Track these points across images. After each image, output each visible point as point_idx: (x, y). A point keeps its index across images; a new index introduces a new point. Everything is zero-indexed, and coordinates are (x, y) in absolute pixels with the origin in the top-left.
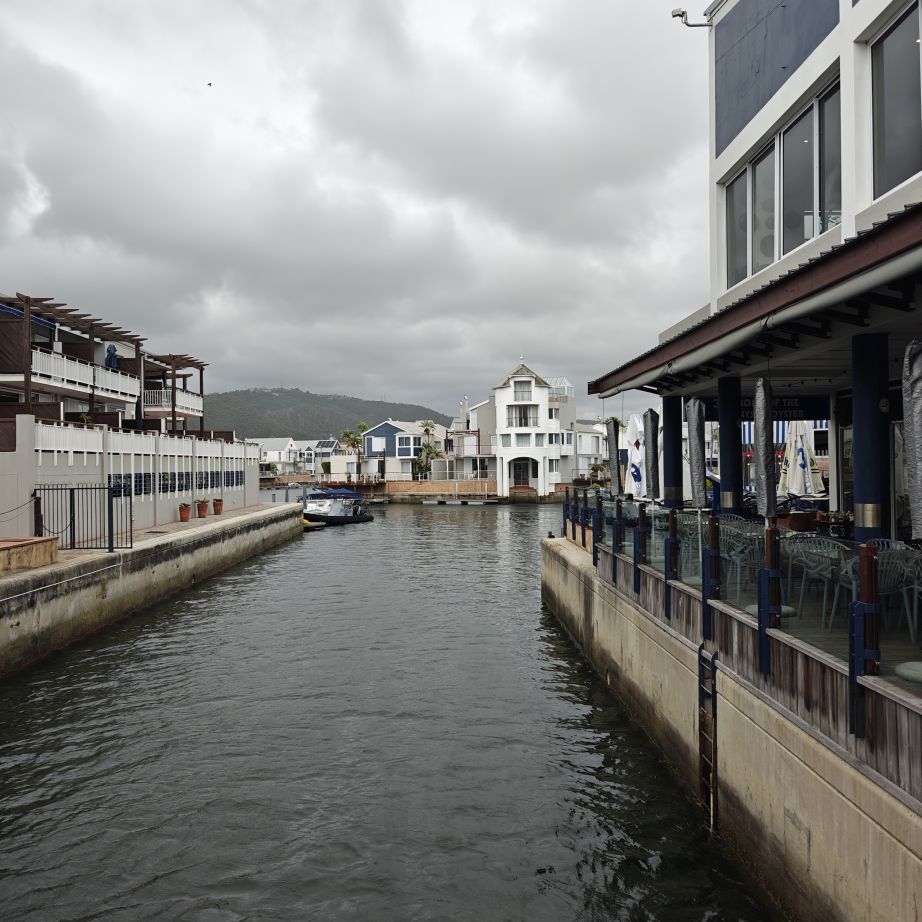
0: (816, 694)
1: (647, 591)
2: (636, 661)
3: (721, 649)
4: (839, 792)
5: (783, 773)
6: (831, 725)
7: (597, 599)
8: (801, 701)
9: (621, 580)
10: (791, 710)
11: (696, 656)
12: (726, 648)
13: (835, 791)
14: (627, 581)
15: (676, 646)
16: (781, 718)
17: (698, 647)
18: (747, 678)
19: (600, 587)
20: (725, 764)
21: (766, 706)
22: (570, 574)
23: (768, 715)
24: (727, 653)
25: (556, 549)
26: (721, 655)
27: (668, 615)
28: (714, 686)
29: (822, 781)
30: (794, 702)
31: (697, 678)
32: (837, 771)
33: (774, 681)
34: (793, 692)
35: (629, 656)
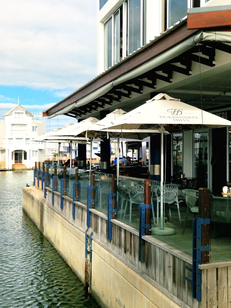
0: (128, 246)
1: (66, 207)
2: (61, 241)
3: (94, 231)
4: (135, 287)
5: (115, 282)
6: (133, 259)
7: (45, 213)
8: (123, 249)
9: (56, 204)
10: (119, 254)
11: (84, 235)
12: (96, 230)
13: (134, 287)
14: (58, 204)
15: (77, 232)
16: (116, 258)
17: (85, 231)
18: (103, 242)
19: (47, 208)
20: (94, 282)
21: (110, 254)
22: (35, 203)
23: (111, 257)
24: (96, 232)
25: (29, 192)
26: (94, 233)
27: (74, 218)
28: (91, 248)
29: (129, 283)
30: (120, 251)
31: (85, 245)
32: (134, 278)
33: (113, 242)
34: (120, 246)
35: (58, 239)
